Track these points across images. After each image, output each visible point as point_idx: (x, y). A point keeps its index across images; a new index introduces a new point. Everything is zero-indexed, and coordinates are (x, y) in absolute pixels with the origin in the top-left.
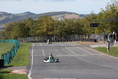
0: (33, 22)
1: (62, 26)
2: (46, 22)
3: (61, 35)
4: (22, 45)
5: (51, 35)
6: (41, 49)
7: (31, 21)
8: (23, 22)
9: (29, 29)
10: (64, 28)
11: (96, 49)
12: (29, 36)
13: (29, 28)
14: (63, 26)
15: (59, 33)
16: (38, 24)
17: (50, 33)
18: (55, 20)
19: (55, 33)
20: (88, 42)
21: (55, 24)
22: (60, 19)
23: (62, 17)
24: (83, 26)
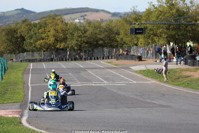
0: (31, 27)
1: (81, 34)
2: (53, 26)
3: (80, 50)
4: (12, 67)
5: (62, 49)
6: (45, 73)
7: (27, 25)
8: (13, 26)
9: (23, 39)
10: (84, 37)
11: (140, 72)
12: (24, 51)
13: (23, 36)
14: (83, 34)
15: (76, 45)
16: (40, 29)
17: (60, 46)
18: (69, 23)
19: (70, 46)
20: (126, 61)
21: (69, 29)
22: (77, 21)
23: (81, 16)
24: (118, 34)
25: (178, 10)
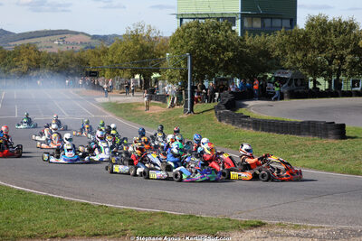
1: (53, 63)
20: (94, 91)
21: (41, 59)
23: (61, 39)
25: (142, 46)
